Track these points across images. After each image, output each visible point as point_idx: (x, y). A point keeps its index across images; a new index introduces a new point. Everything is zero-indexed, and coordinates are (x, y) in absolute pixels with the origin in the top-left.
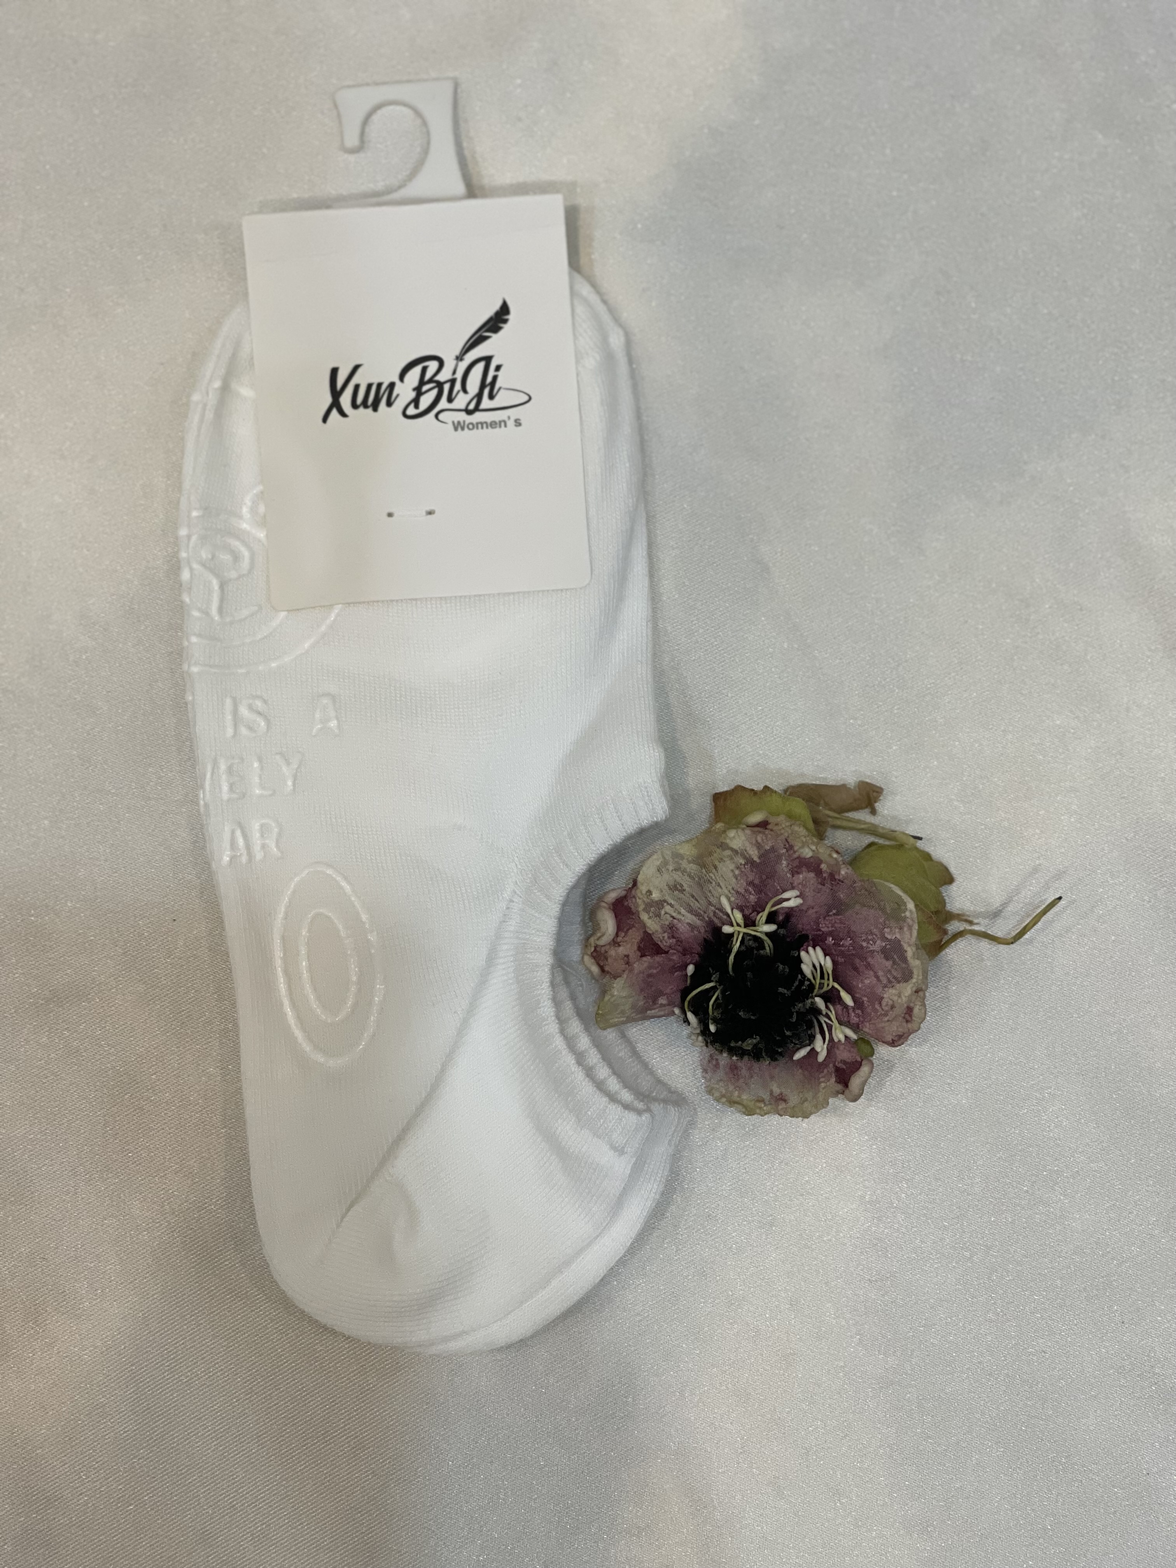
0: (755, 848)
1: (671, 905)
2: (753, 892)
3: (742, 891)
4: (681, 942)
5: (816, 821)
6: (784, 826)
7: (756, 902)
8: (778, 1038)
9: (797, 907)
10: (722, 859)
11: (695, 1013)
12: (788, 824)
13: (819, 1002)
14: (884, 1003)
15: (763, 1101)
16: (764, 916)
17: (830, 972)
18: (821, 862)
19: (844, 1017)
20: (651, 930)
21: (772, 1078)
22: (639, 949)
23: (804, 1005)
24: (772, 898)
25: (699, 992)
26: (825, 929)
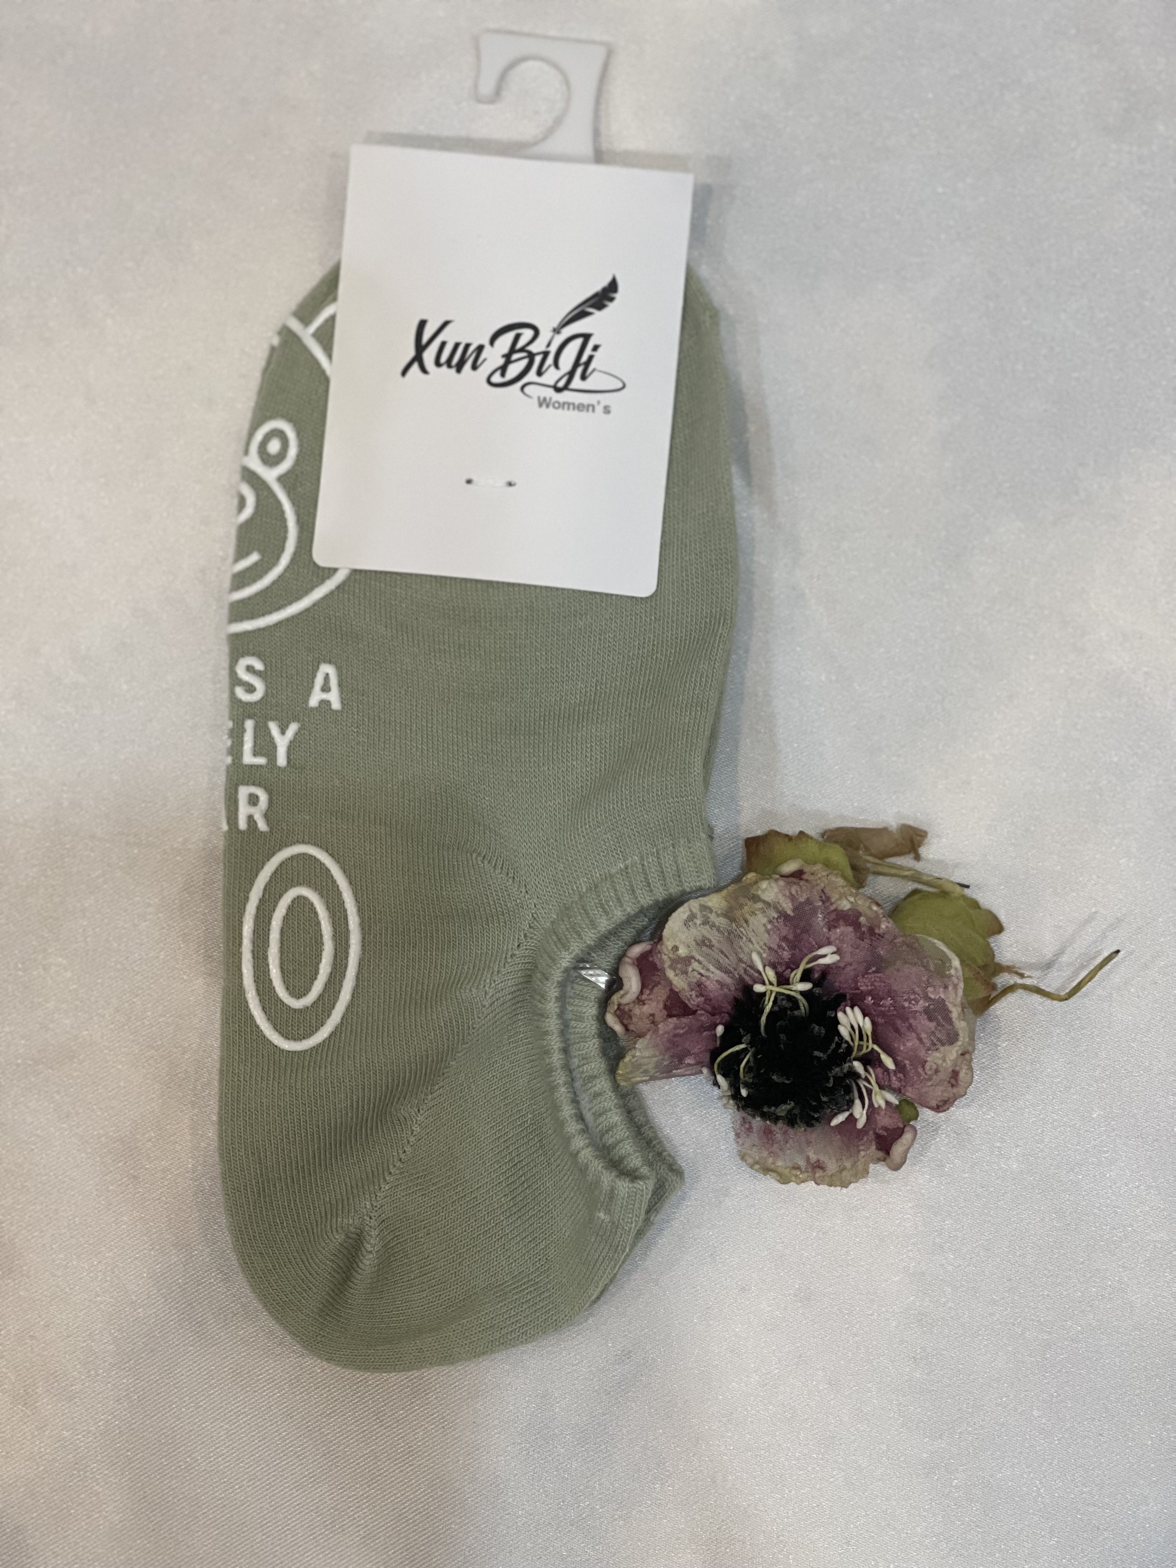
0: (788, 901)
1: (700, 962)
2: (786, 948)
3: (776, 947)
4: (710, 1000)
5: (854, 868)
6: (820, 875)
7: (789, 959)
8: (814, 1103)
9: (834, 963)
10: (753, 913)
11: (725, 1076)
12: (824, 874)
13: (858, 1066)
14: (927, 1067)
15: (798, 1168)
16: (799, 973)
17: (869, 1034)
18: (860, 914)
19: (885, 1081)
20: (677, 988)
21: (809, 1143)
22: (666, 1007)
23: (842, 1069)
24: (807, 955)
25: (730, 1054)
26: (863, 988)
